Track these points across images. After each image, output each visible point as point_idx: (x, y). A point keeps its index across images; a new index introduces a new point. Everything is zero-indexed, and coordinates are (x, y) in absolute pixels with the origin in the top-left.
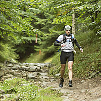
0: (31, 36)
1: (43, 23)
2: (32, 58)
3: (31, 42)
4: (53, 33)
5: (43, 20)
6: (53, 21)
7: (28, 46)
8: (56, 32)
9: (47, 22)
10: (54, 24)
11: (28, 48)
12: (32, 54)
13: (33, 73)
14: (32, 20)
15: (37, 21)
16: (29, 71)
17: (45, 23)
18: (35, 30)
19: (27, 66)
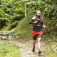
0: (4, 17)
1: (10, 11)
3: (4, 20)
6: (15, 10)
7: (2, 22)
8: (17, 15)
12: (4, 27)
13: (5, 36)
14: (4, 9)
15: (7, 10)
16: (3, 35)
17: (11, 10)
19: (2, 33)
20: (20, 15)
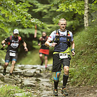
0: (28, 27)
3: (28, 36)
5: (45, 6)
6: (58, 8)
10: (61, 12)
13: (31, 79)
14: (29, 6)
15: (37, 8)
16: (25, 76)
17: (48, 10)
18: (33, 20)
19: (22, 69)
20: (72, 22)
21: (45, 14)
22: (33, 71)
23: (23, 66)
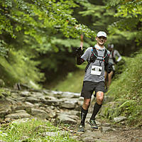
2: (71, 81)
4: (115, 34)
5: (98, 8)
9: (105, 12)
10: (120, 18)
11: (64, 61)
18: (79, 27)
21: (97, 19)
22: (73, 101)
23: (60, 93)
